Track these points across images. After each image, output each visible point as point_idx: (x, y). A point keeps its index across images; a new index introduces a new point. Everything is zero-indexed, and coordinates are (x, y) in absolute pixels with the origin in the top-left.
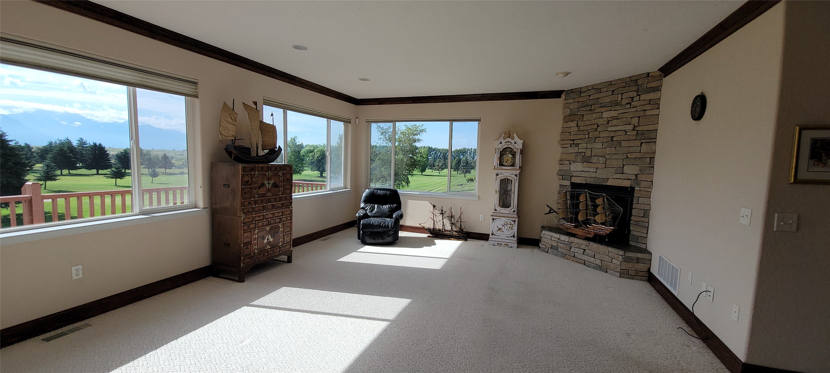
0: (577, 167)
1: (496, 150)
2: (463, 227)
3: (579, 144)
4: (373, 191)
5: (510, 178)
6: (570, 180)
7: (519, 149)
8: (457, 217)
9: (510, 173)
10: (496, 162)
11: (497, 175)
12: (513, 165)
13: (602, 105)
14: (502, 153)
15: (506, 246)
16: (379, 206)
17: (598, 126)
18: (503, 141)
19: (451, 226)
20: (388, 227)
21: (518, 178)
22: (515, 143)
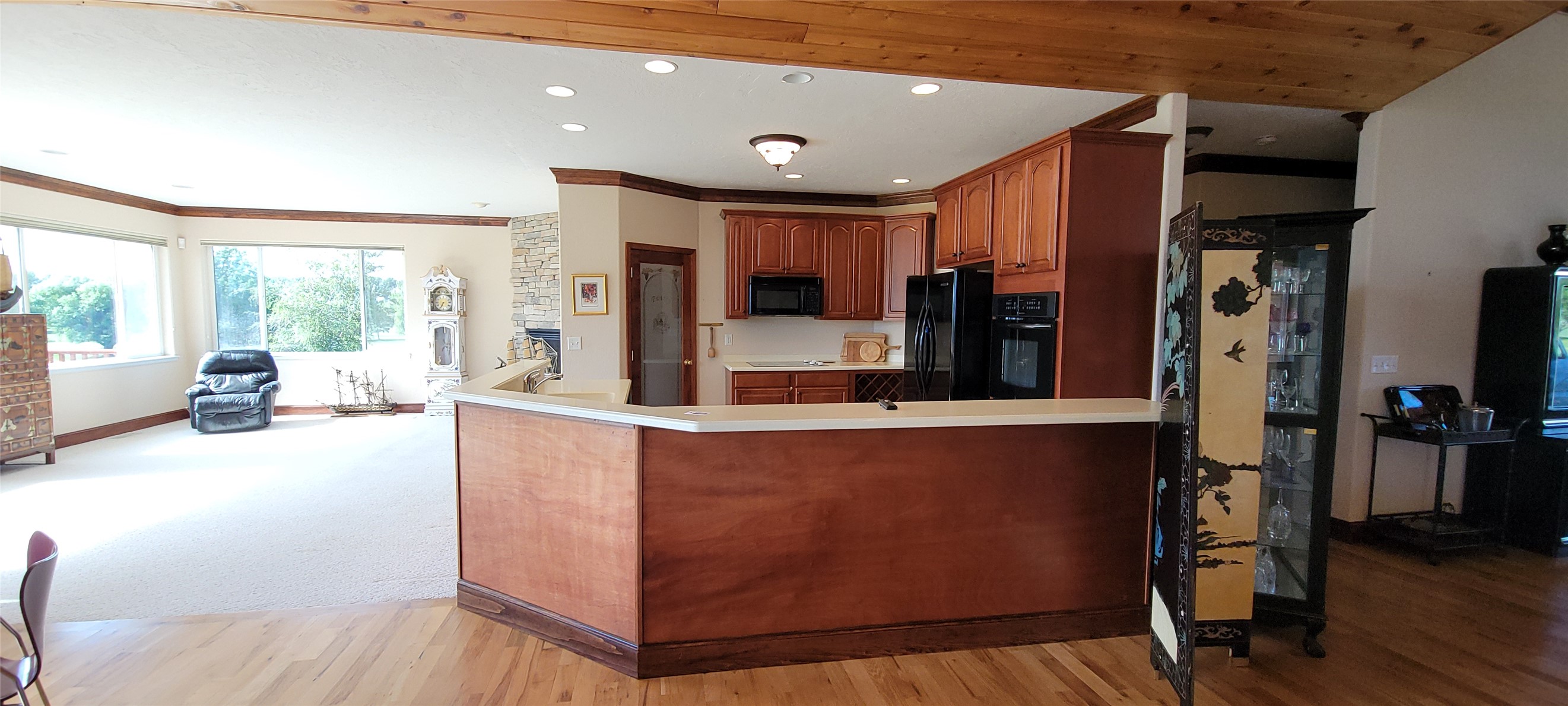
0: (529, 310)
1: (425, 289)
2: (387, 397)
3: (528, 283)
4: (221, 355)
5: (445, 326)
6: (525, 326)
7: (456, 290)
8: (376, 385)
9: (447, 320)
10: (427, 306)
11: (430, 323)
12: (450, 310)
13: (544, 238)
14: (434, 294)
15: (449, 414)
16: (235, 377)
17: (542, 262)
18: (434, 279)
19: (369, 398)
20: (249, 404)
21: (458, 325)
22: (450, 281)
